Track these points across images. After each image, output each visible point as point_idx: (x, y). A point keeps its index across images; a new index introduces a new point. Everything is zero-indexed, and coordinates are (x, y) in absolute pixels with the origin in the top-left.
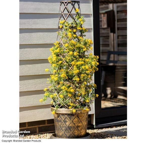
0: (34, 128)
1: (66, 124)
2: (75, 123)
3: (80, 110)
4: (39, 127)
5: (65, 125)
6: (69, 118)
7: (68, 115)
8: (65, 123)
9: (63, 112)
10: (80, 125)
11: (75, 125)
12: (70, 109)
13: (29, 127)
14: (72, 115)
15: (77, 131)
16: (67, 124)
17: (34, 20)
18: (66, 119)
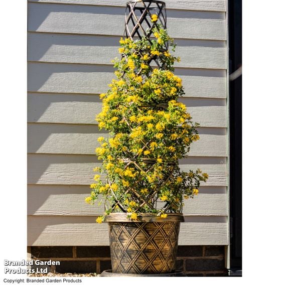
0: (91, 261)
1: (122, 245)
2: (141, 243)
3: (148, 216)
4: (101, 262)
5: (121, 247)
6: (128, 231)
7: (126, 226)
8: (121, 243)
9: (116, 218)
10: (152, 248)
11: (140, 248)
12: (127, 213)
13: (79, 259)
14: (134, 227)
15: (144, 261)
16: (124, 244)
17: (93, 48)
18: (123, 234)
